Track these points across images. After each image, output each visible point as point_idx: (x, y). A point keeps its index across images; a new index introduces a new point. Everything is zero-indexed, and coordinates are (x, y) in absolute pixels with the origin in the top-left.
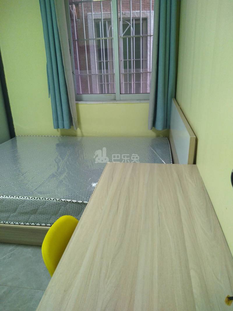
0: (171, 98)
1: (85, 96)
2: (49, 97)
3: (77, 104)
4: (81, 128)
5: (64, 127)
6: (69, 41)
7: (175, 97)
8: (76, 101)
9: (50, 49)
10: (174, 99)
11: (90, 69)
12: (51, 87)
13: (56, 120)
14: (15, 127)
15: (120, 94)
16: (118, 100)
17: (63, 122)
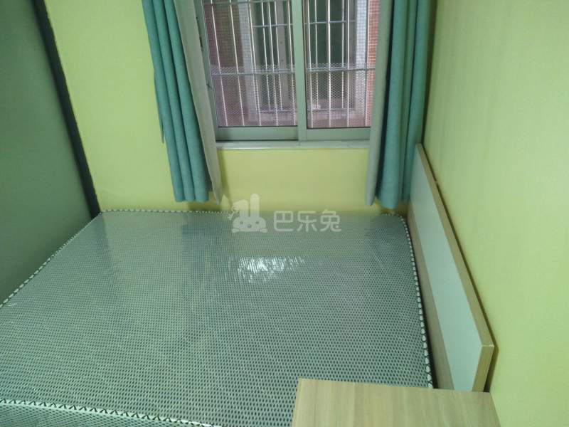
0: (415, 142)
1: (235, 132)
2: (163, 142)
3: (219, 150)
4: (228, 196)
5: (195, 198)
6: (198, 21)
7: (422, 142)
8: (217, 141)
9: (158, 35)
10: (420, 145)
11: (241, 63)
12: (166, 123)
13: (179, 184)
14: (98, 192)
15: (308, 128)
16: (302, 141)
17: (192, 189)
